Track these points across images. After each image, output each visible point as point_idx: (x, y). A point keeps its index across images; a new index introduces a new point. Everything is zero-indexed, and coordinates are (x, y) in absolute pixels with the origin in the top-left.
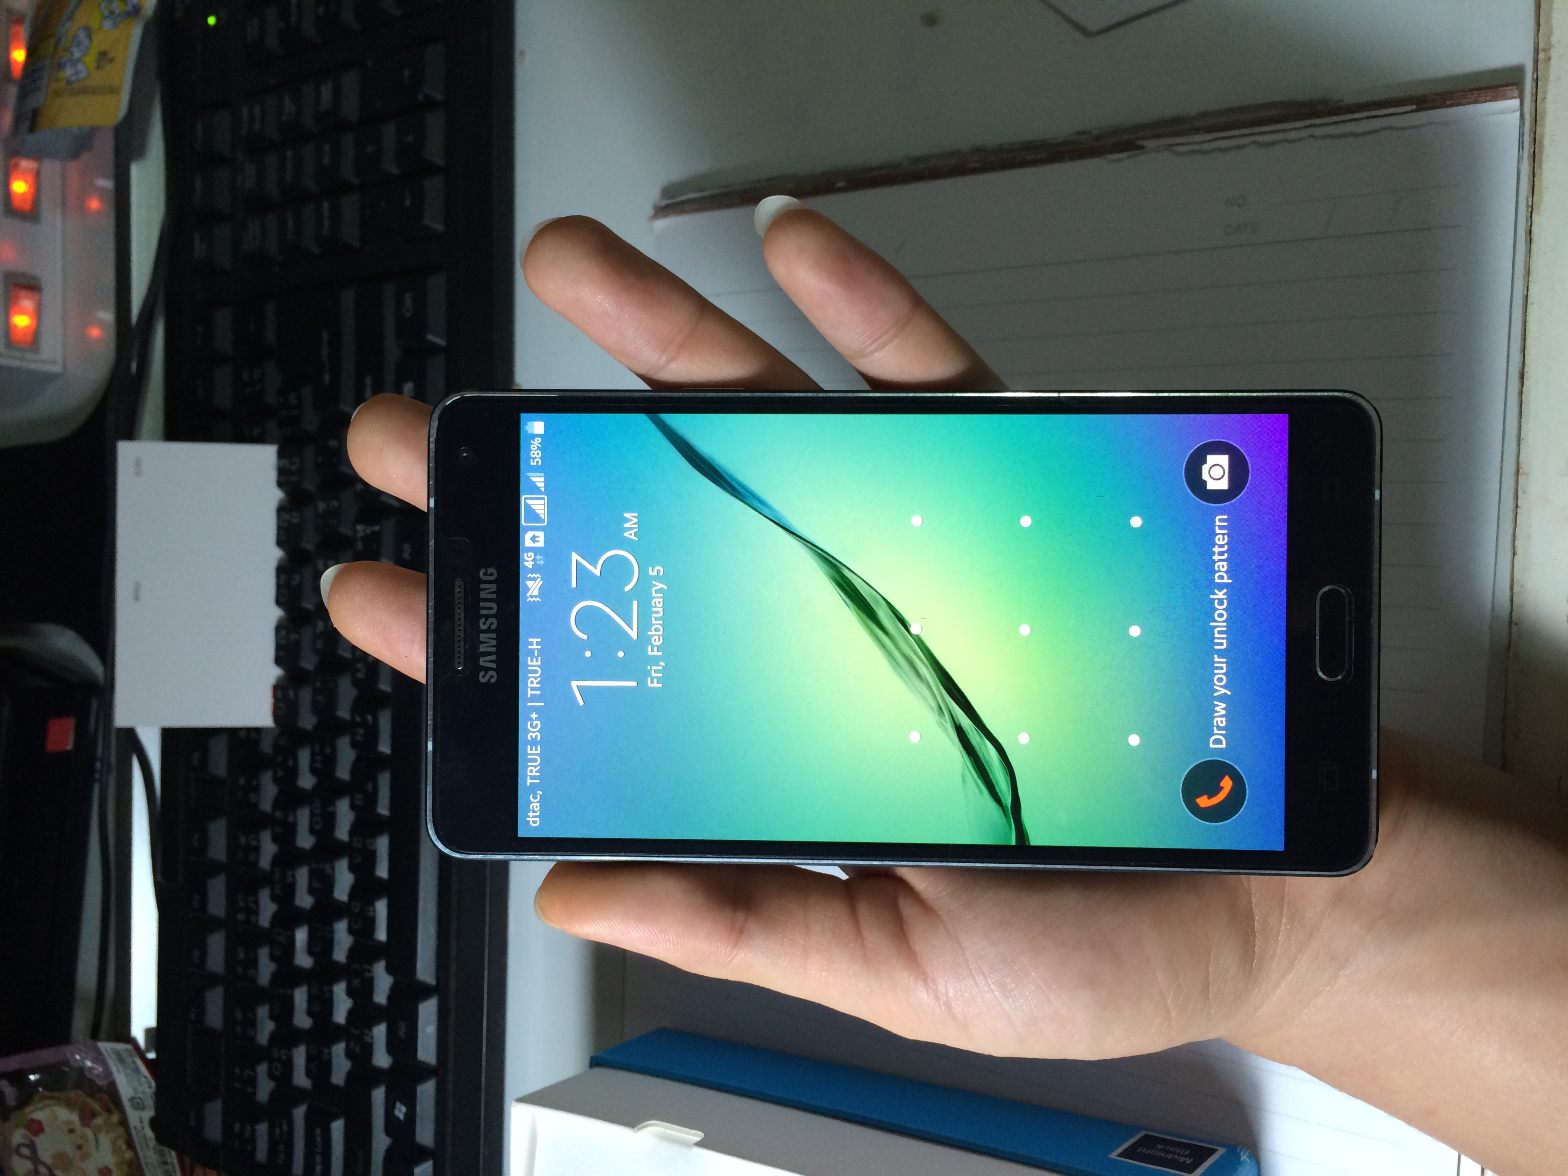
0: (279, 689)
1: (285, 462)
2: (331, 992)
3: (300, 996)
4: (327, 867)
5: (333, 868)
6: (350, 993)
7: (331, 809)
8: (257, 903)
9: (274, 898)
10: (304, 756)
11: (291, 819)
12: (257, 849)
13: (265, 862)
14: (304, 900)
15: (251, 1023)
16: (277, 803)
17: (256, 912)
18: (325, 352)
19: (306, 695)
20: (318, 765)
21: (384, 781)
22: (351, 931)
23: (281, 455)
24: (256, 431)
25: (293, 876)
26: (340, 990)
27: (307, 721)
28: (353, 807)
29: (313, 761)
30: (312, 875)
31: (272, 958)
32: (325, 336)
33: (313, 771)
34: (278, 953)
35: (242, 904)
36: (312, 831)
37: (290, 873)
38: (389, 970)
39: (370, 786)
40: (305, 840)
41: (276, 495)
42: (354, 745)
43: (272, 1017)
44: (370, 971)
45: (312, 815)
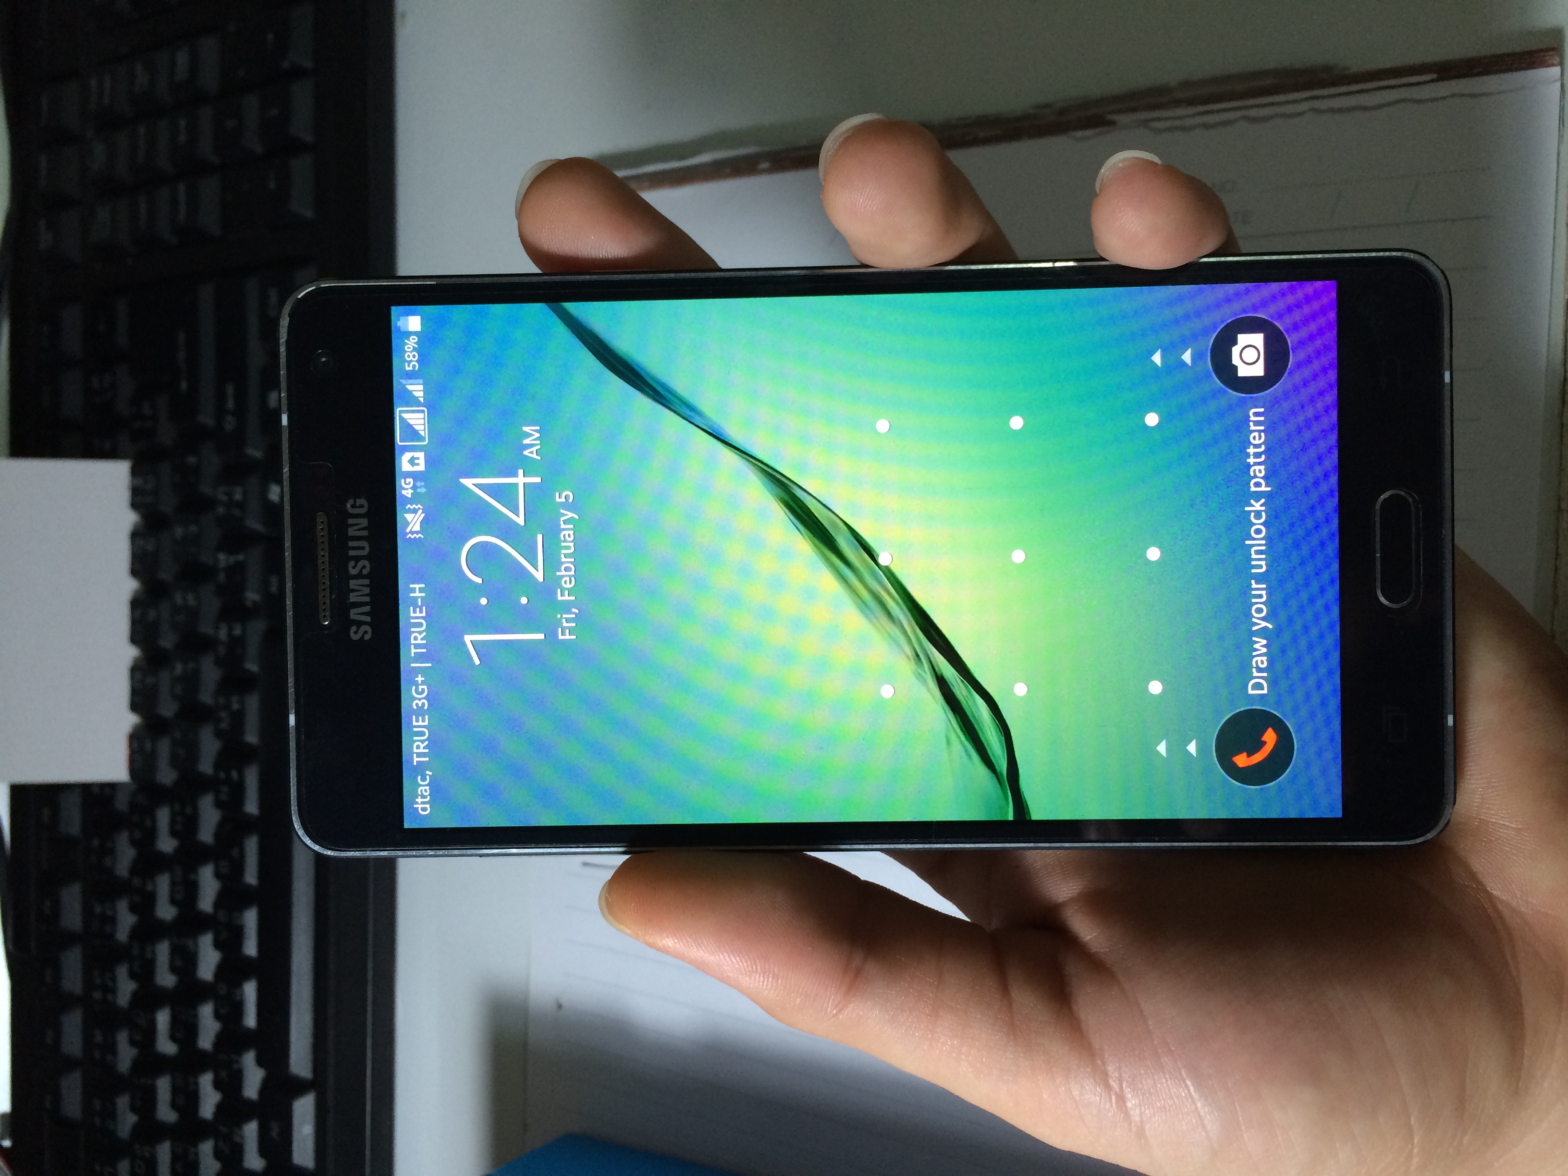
0: (136, 739)
1: (140, 480)
2: (196, 1084)
3: (163, 1086)
4: (190, 943)
5: (196, 945)
6: (218, 1085)
7: (193, 876)
8: (114, 979)
9: (133, 976)
10: (163, 816)
11: (149, 888)
12: (112, 920)
13: (122, 934)
14: (166, 979)
15: (111, 1114)
16: (134, 870)
17: (113, 991)
18: (181, 355)
19: (164, 748)
20: (179, 827)
21: (252, 846)
22: (217, 1016)
23: (135, 472)
24: (107, 445)
25: (153, 952)
26: (206, 1081)
27: (166, 776)
28: (218, 875)
29: (173, 822)
30: (175, 951)
31: (132, 1043)
32: (182, 337)
33: (173, 833)
34: (138, 1038)
35: (98, 981)
36: (173, 901)
37: (149, 947)
38: (260, 1062)
39: (235, 852)
40: (166, 911)
41: (129, 519)
42: (218, 804)
43: (133, 1109)
44: (237, 1062)
45: (173, 884)
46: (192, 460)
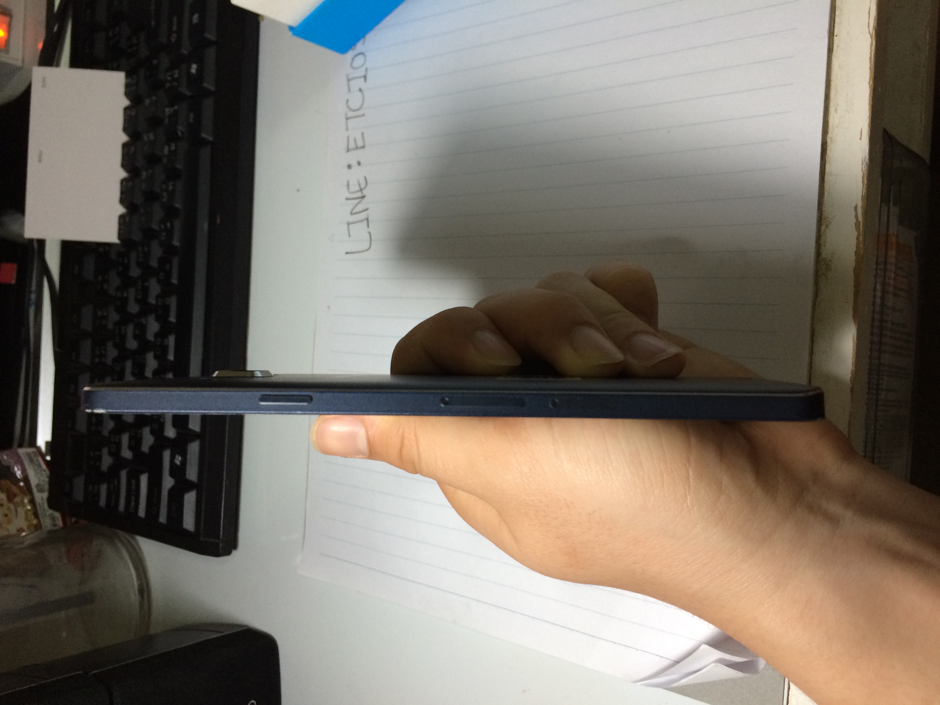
0: (121, 218)
1: (129, 80)
4: (144, 322)
5: (147, 321)
7: (147, 284)
8: (105, 350)
9: (115, 347)
10: (133, 256)
11: (125, 296)
12: (106, 318)
13: (111, 325)
14: (132, 344)
15: (100, 423)
16: (118, 288)
17: (105, 356)
18: (153, 8)
19: (136, 220)
20: (141, 261)
22: (155, 357)
23: (127, 76)
24: (115, 64)
25: (125, 330)
28: (159, 282)
29: (138, 259)
30: (136, 327)
33: (138, 265)
35: (98, 352)
36: (137, 302)
37: (123, 328)
39: (167, 267)
40: (133, 308)
42: (161, 244)
45: (137, 291)
46: (155, 62)
